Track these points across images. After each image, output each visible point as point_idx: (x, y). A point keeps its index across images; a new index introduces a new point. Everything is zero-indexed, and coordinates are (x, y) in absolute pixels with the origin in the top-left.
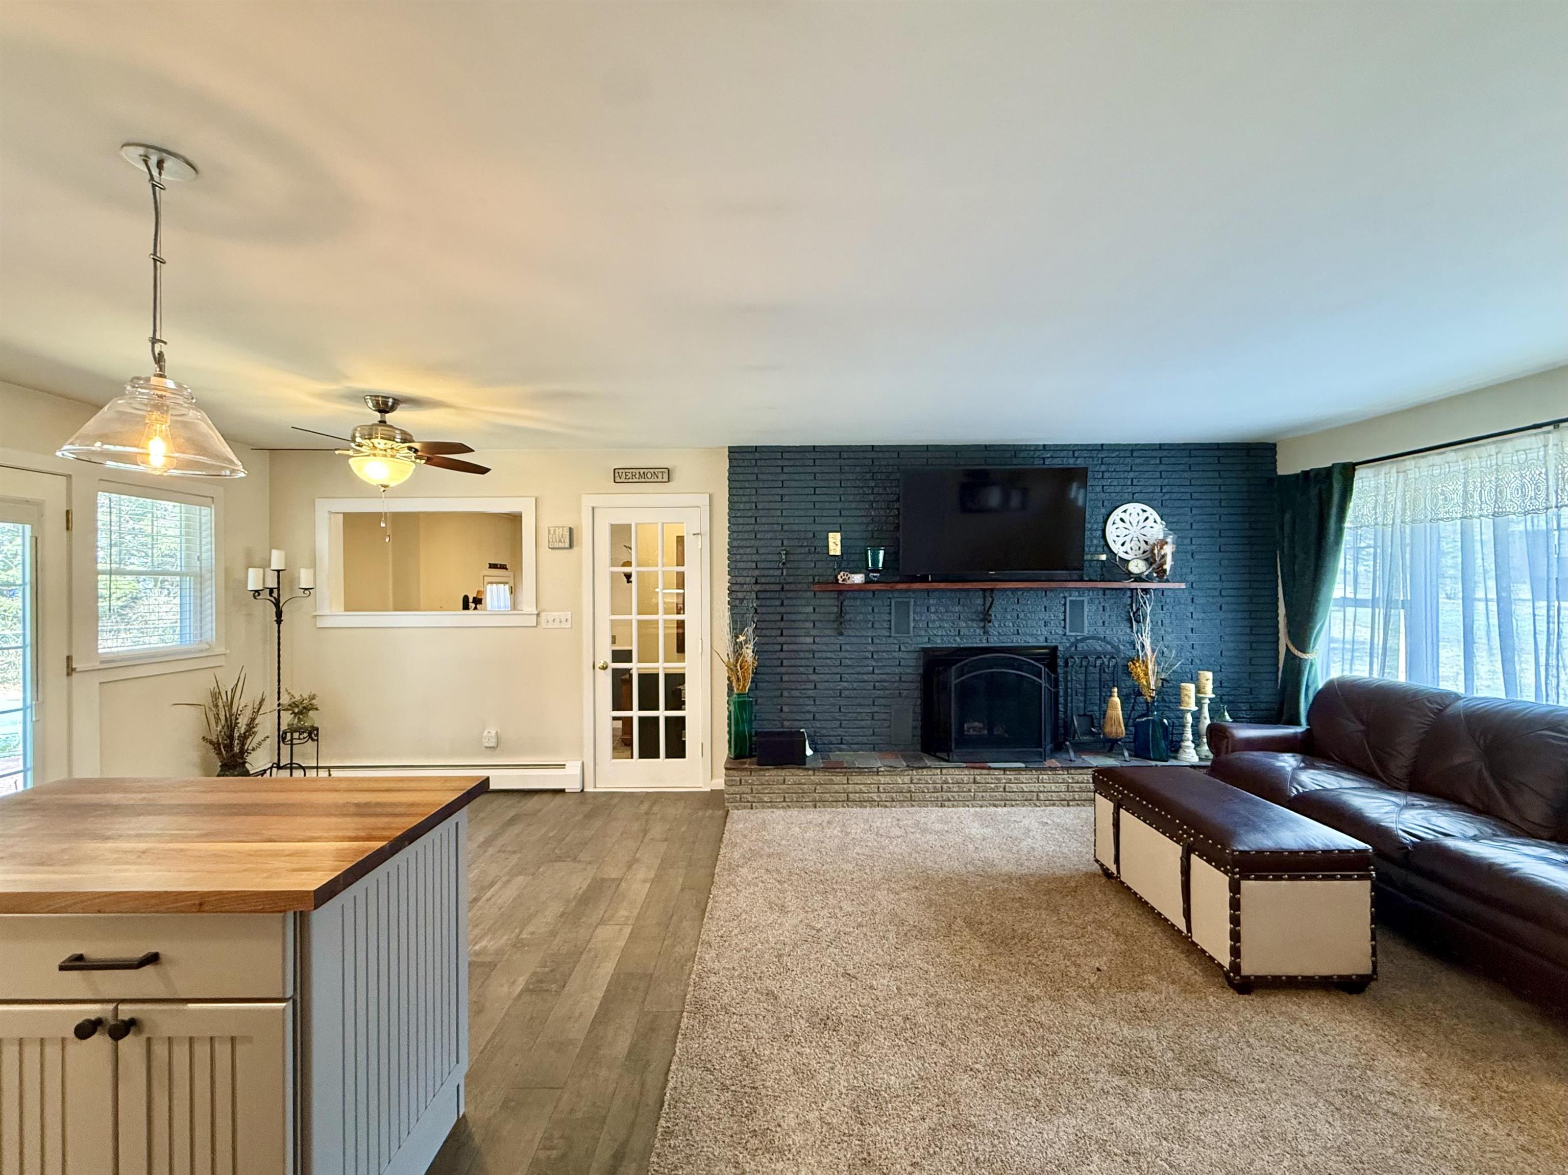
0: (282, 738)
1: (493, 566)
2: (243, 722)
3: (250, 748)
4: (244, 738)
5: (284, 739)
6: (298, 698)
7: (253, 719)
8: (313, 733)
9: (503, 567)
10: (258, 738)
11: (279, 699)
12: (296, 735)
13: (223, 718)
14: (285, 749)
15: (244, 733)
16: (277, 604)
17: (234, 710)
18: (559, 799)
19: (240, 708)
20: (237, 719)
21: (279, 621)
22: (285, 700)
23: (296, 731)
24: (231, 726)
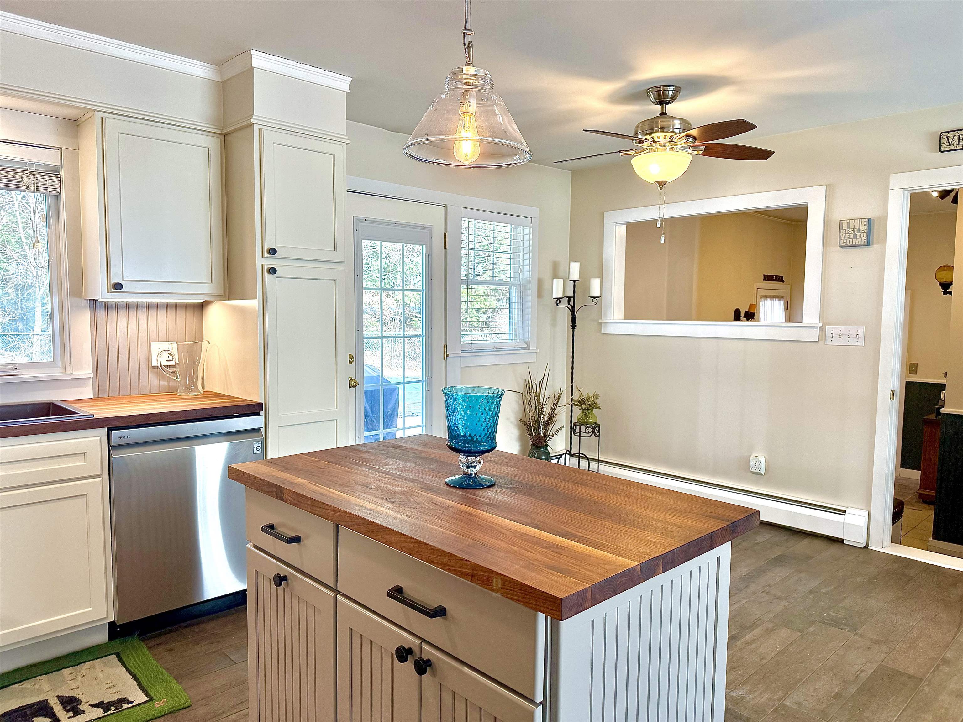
0: (573, 429)
1: (768, 278)
2: (547, 410)
3: (551, 434)
4: (547, 424)
5: (574, 431)
6: (585, 396)
7: (553, 410)
8: (595, 428)
9: (780, 279)
10: (557, 426)
11: (572, 395)
12: (583, 428)
13: (533, 405)
14: (575, 439)
15: (547, 421)
16: (573, 312)
17: (541, 400)
18: (834, 549)
19: (545, 400)
20: (543, 408)
21: (574, 326)
22: (576, 396)
23: (583, 425)
24: (539, 412)
